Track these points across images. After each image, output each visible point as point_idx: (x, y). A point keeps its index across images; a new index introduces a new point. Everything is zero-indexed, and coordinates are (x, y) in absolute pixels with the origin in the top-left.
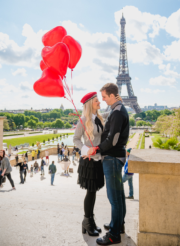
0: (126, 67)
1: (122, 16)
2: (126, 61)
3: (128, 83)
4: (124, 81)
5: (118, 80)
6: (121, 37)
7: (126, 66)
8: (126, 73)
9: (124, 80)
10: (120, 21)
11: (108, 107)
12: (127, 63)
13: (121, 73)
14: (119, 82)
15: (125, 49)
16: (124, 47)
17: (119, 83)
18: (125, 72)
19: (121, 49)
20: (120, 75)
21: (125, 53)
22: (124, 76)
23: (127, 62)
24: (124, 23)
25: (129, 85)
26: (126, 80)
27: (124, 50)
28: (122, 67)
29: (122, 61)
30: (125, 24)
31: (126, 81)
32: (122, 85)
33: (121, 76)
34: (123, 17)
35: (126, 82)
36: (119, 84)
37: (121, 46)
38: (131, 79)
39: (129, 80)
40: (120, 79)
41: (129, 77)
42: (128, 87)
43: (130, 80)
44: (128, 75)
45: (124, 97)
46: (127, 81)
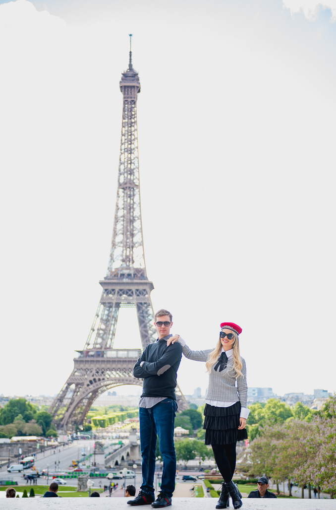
0: (136, 245)
1: (128, 63)
2: (137, 224)
3: (141, 303)
4: (130, 295)
5: (106, 290)
6: (123, 137)
7: (136, 239)
8: (136, 265)
9: (130, 290)
10: (120, 80)
11: (67, 388)
12: (142, 232)
13: (118, 264)
14: (110, 296)
15: (135, 181)
16: (131, 172)
17: (111, 299)
18: (133, 262)
19: (122, 181)
20: (113, 270)
21: (134, 195)
22: (129, 275)
23: (141, 228)
24: (134, 87)
25: (147, 307)
26: (137, 290)
27: (130, 184)
28: (122, 245)
29: (122, 223)
30: (139, 91)
31: (135, 296)
32: (120, 309)
33: (116, 275)
34: (130, 65)
35: (137, 299)
36: (109, 303)
37: (120, 170)
38: (152, 287)
39: (145, 290)
40: (113, 287)
41: (146, 279)
42: (143, 317)
43: (148, 290)
44: (140, 273)
45: (126, 352)
46: (140, 293)
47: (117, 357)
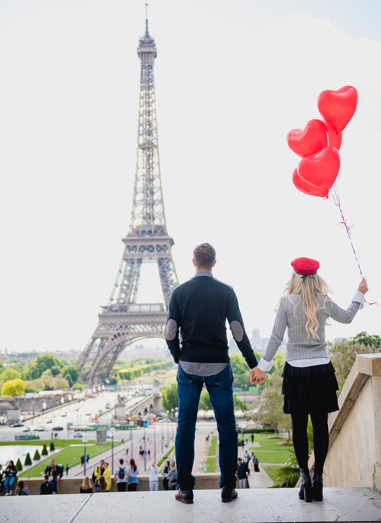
0: (156, 203)
1: (145, 30)
2: (156, 183)
3: (162, 259)
4: (151, 251)
5: (128, 247)
6: (142, 100)
7: (155, 197)
8: (157, 222)
9: (151, 246)
10: (137, 46)
11: (92, 343)
12: (161, 190)
13: (139, 222)
14: (133, 252)
15: (153, 142)
16: (150, 133)
17: (133, 255)
18: (154, 219)
19: (141, 142)
20: (135, 227)
21: (153, 155)
22: (150, 232)
23: (161, 187)
24: (151, 52)
25: (167, 262)
26: (158, 246)
27: (149, 144)
28: (142, 203)
29: (142, 182)
30: (156, 57)
31: (156, 252)
32: (142, 264)
33: (137, 232)
34: (147, 33)
35: (158, 255)
36: (131, 259)
37: (139, 132)
38: (172, 242)
39: (165, 246)
40: (135, 244)
41: (167, 234)
42: (164, 272)
43: (168, 245)
44: (161, 230)
45: (148, 307)
46: (161, 249)
47: (140, 312)
